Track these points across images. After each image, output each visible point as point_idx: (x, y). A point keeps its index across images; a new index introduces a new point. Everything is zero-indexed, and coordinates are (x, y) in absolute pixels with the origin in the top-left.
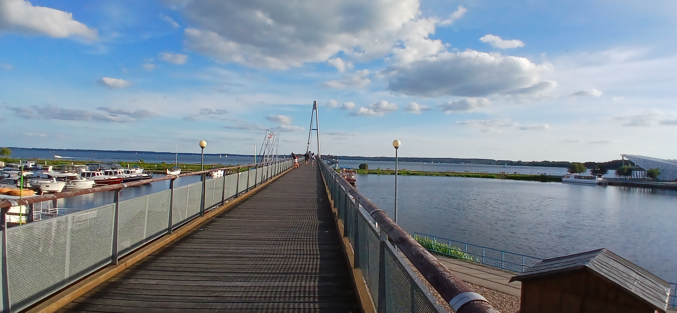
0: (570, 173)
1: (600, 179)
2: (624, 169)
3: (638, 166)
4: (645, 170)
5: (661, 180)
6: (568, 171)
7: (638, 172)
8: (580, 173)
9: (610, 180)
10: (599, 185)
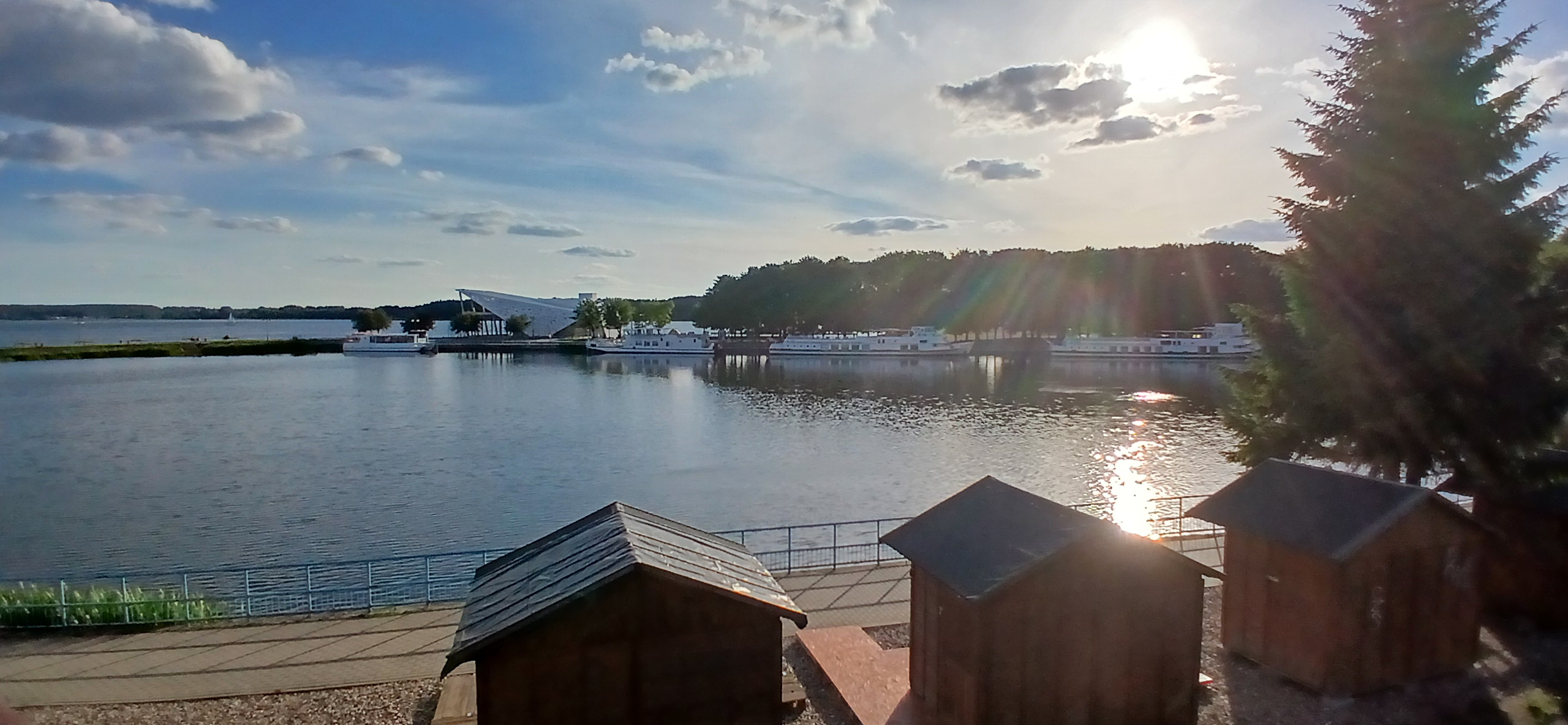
0: (359, 331)
1: (423, 341)
2: (464, 318)
3: (489, 312)
4: (501, 320)
5: (531, 335)
6: (354, 328)
7: (489, 322)
8: (378, 330)
9: (441, 342)
10: (422, 354)
